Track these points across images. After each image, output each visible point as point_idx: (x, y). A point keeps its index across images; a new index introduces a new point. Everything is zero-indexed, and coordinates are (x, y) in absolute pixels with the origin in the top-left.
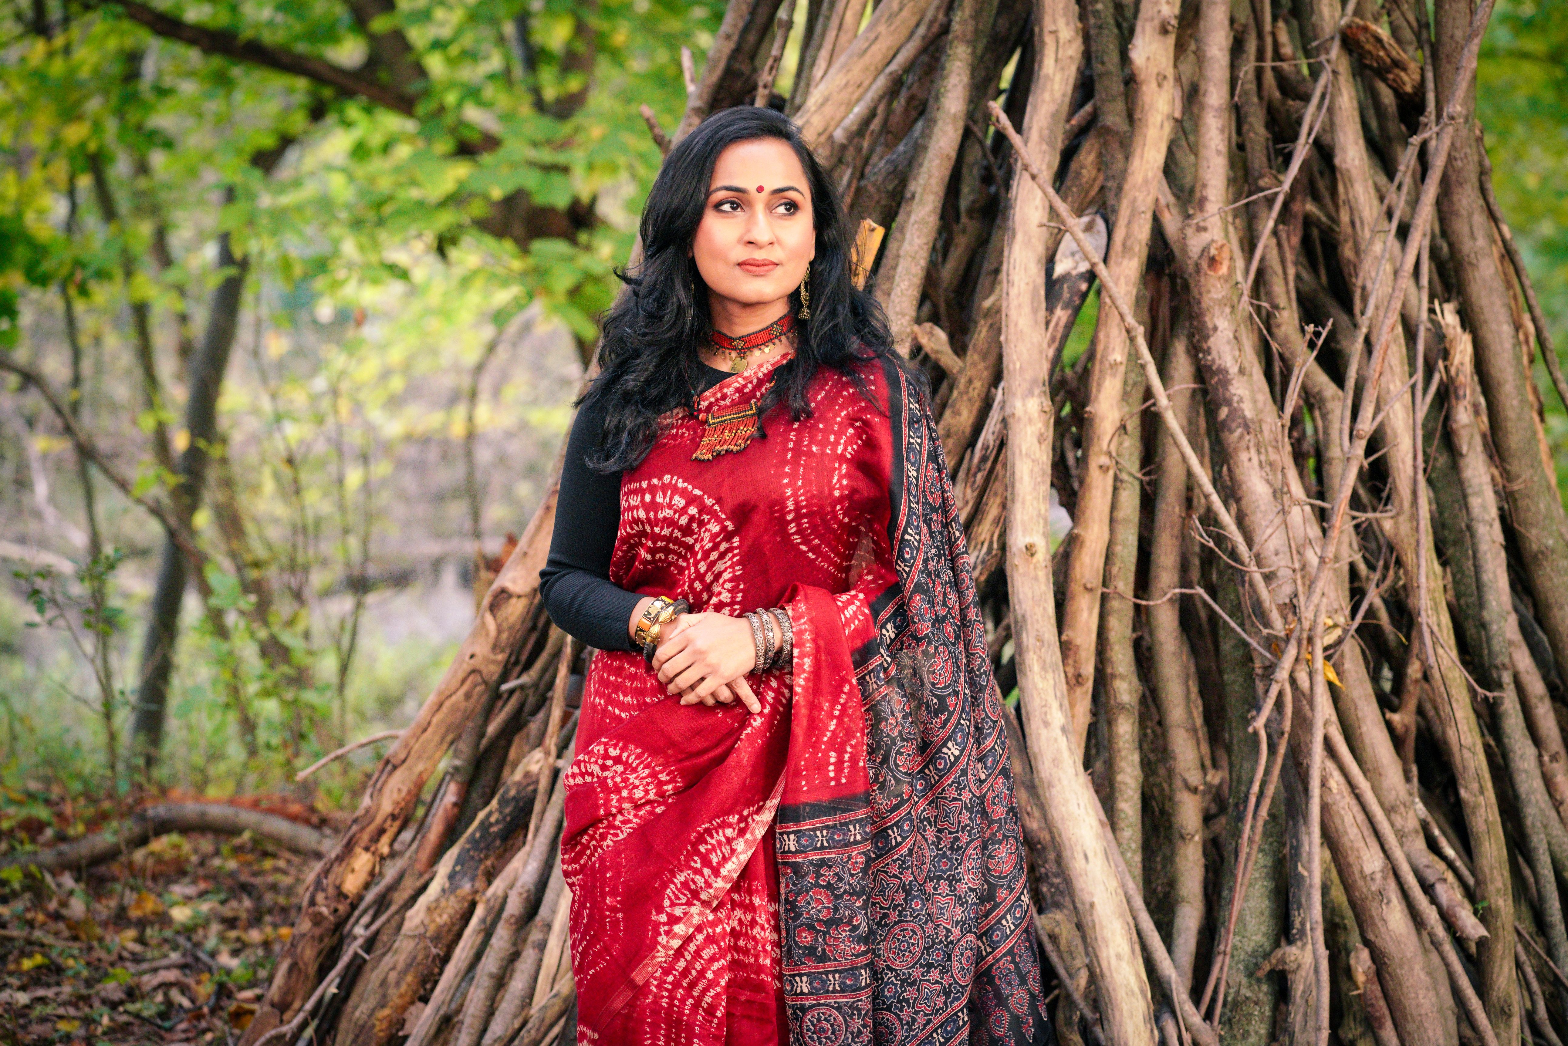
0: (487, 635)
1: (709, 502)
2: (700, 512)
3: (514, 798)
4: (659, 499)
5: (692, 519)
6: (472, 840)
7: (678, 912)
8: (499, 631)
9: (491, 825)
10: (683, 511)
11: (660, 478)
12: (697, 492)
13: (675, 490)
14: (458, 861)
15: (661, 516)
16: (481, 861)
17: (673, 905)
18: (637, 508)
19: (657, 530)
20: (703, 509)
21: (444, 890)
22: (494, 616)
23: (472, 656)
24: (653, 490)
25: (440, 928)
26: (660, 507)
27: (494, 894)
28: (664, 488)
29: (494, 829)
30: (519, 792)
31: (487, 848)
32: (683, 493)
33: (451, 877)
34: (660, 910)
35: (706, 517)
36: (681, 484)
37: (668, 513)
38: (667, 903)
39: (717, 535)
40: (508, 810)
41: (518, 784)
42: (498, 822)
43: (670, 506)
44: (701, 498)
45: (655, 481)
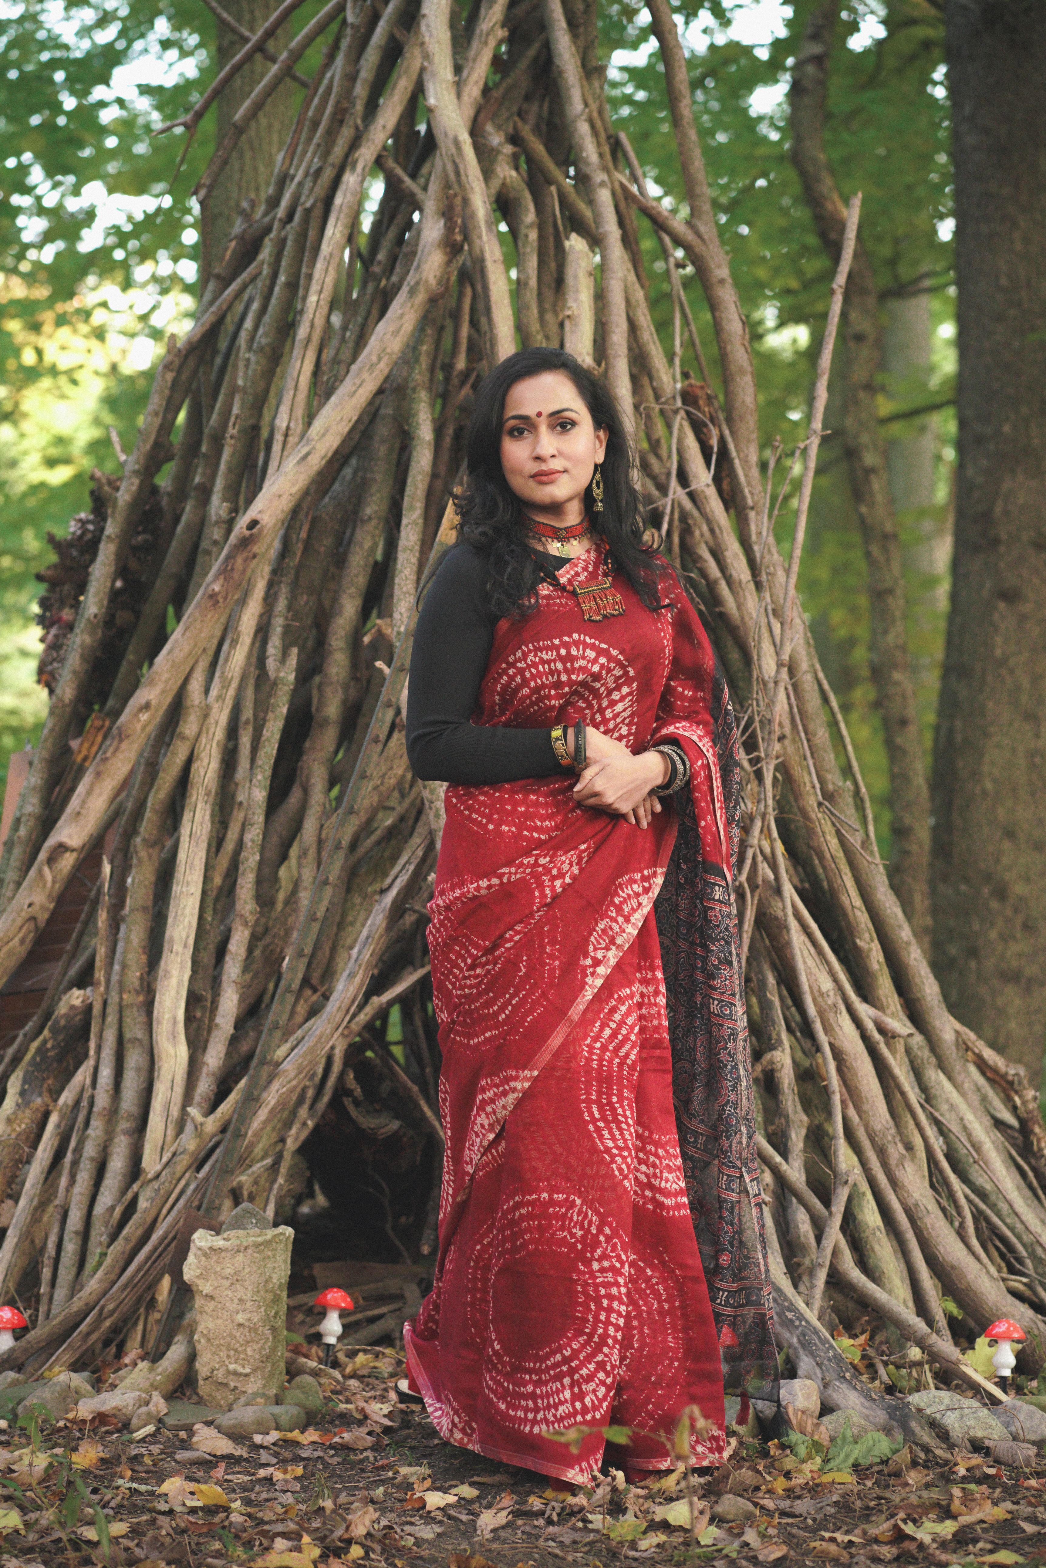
0: (45, 884)
1: (614, 653)
2: (609, 661)
3: (64, 1027)
4: (574, 652)
5: (602, 666)
6: (30, 1064)
7: (599, 955)
8: (54, 882)
9: (48, 1050)
10: (595, 661)
11: (570, 636)
12: (603, 646)
13: (586, 646)
14: (25, 1081)
15: (576, 665)
16: (44, 1079)
17: (596, 949)
18: (554, 661)
19: (574, 677)
20: (610, 658)
21: (18, 1105)
22: (51, 868)
23: (30, 905)
24: (566, 645)
25: (19, 1134)
26: (576, 658)
27: (65, 1103)
28: (577, 644)
29: (51, 1054)
30: (68, 1022)
31: (47, 1069)
32: (593, 647)
33: (22, 1093)
34: (586, 955)
35: (612, 665)
36: (588, 640)
37: (582, 663)
38: (591, 948)
39: (620, 677)
40: (61, 1037)
41: (66, 1016)
42: (53, 1047)
43: (583, 658)
44: (607, 650)
45: (566, 638)
